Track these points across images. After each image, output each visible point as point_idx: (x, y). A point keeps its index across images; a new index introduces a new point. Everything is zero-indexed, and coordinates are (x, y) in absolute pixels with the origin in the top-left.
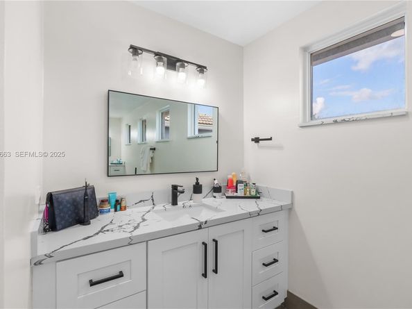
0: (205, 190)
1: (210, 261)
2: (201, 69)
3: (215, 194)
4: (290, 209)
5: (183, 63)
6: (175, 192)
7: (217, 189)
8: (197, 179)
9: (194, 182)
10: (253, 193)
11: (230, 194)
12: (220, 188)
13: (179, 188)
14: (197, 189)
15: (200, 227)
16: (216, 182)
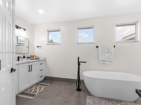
0: (26, 57)
1: (30, 69)
2: (25, 30)
3: (28, 59)
4: (45, 60)
5: (20, 28)
6: (19, 58)
7: (29, 58)
8: (24, 55)
9: (23, 56)
10: (37, 58)
11: (32, 59)
12: (29, 57)
13: (20, 57)
14: (24, 57)
15: (28, 63)
16: (28, 56)
